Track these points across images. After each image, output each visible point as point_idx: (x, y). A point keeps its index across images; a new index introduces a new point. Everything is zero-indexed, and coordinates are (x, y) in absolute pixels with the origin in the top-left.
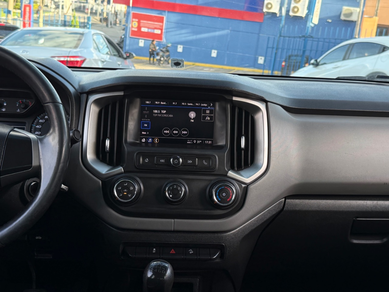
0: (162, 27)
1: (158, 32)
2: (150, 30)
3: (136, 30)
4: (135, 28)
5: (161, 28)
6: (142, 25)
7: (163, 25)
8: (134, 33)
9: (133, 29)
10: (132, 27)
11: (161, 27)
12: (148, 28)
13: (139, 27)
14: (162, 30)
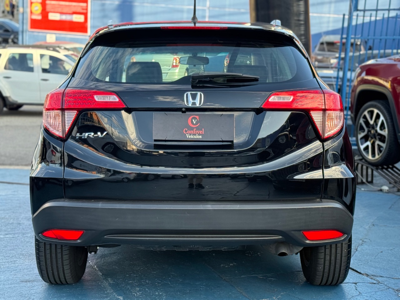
0: (87, 9)
1: (80, 18)
2: (64, 17)
3: (39, 18)
4: (38, 15)
5: (85, 11)
6: (48, 8)
7: (87, 6)
8: (35, 24)
9: (34, 17)
10: (31, 12)
11: (83, 9)
12: (62, 13)
13: (45, 13)
14: (86, 15)
